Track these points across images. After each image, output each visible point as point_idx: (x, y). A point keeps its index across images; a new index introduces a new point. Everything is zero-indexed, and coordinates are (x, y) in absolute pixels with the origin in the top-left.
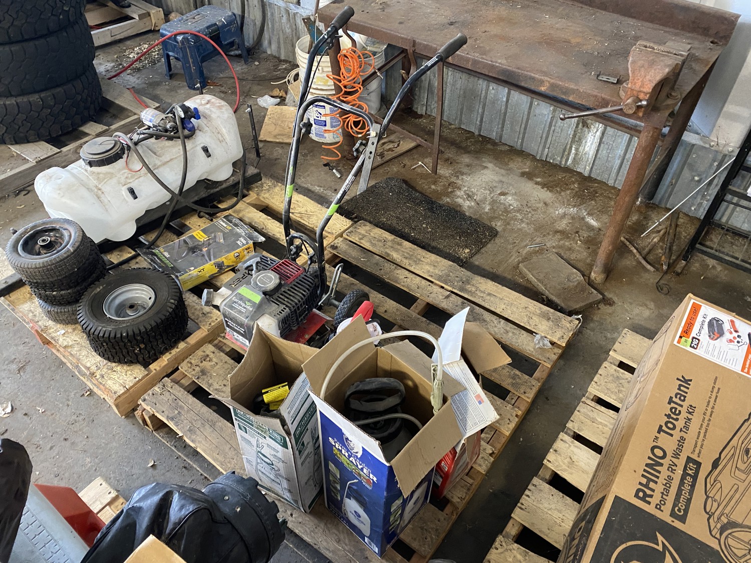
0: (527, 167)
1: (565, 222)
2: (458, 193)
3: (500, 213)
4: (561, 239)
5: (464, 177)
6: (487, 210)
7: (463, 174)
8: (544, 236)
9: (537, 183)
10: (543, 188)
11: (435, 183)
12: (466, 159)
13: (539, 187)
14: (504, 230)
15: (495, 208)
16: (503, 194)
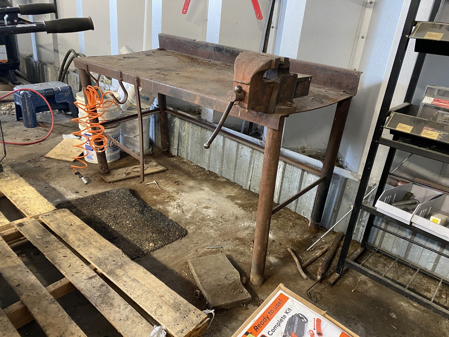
0: (234, 192)
1: (247, 232)
2: (172, 203)
3: (198, 220)
4: (238, 245)
5: (183, 194)
6: (187, 217)
7: (183, 191)
8: (225, 240)
9: (236, 204)
10: (239, 207)
11: (157, 195)
12: (191, 183)
13: (237, 206)
14: (194, 233)
15: (195, 216)
16: (206, 208)
